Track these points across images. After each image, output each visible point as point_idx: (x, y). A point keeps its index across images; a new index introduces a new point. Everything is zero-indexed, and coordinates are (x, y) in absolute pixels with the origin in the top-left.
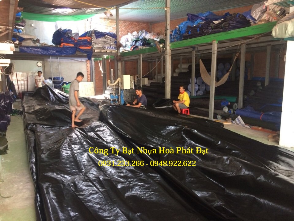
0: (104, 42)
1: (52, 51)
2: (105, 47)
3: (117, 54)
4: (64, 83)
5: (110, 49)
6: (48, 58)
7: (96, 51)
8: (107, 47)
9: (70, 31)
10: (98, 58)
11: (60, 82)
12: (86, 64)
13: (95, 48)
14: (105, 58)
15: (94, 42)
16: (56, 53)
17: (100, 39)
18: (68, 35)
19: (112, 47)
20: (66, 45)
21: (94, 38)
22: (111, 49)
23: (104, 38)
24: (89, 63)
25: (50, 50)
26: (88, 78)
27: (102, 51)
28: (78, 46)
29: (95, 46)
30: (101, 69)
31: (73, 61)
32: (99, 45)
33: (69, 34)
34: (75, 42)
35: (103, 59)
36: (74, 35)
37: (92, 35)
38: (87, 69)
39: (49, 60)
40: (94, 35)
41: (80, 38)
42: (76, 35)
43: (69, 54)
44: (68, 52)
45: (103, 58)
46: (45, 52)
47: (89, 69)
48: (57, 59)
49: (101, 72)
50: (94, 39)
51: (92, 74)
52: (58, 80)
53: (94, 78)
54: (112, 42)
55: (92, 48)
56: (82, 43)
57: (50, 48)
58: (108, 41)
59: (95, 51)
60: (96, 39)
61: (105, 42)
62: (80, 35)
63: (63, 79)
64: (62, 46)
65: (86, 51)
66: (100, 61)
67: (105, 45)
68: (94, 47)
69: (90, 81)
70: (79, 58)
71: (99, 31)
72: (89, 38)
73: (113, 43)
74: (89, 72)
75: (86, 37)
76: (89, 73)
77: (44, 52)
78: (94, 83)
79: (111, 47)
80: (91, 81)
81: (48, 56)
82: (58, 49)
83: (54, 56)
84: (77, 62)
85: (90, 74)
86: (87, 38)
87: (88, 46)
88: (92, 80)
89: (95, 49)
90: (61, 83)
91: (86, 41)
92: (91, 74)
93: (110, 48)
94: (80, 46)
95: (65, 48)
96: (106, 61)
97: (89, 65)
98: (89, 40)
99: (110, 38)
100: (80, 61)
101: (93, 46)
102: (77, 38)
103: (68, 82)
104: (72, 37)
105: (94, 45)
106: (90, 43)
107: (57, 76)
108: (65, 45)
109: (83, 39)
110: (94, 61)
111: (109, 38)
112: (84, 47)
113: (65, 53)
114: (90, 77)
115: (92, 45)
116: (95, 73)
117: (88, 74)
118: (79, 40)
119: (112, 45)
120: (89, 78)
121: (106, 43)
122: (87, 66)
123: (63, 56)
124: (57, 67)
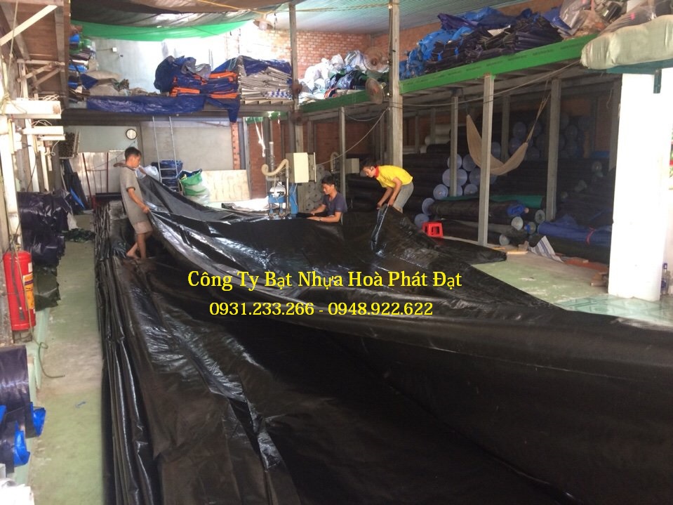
0: (264, 82)
1: (154, 105)
2: (266, 93)
3: (294, 108)
4: (184, 173)
5: (277, 96)
6: (149, 120)
7: (247, 102)
8: (270, 93)
9: (191, 61)
10: (254, 118)
11: (175, 172)
12: (230, 130)
13: (244, 95)
14: (270, 116)
15: (242, 84)
16: (164, 110)
17: (256, 76)
18: (187, 70)
19: (282, 93)
20: (184, 91)
21: (242, 74)
22: (279, 97)
23: (264, 74)
24: (237, 128)
25: (150, 103)
26: (235, 162)
27: (261, 102)
28: (207, 93)
29: (245, 92)
30: (261, 141)
31: (202, 125)
32: (255, 88)
33: (189, 68)
34: (203, 84)
35: (266, 120)
36: (200, 69)
37: (238, 67)
38: (233, 142)
39: (151, 124)
40: (242, 67)
41: (213, 76)
42: (204, 68)
43: (191, 111)
44: (186, 106)
45: (264, 118)
46: (140, 109)
47: (237, 142)
48: (168, 122)
49: (260, 147)
50: (243, 77)
51: (242, 154)
52: (171, 167)
53: (247, 162)
54: (281, 81)
55: (239, 97)
56: (217, 86)
57: (149, 99)
58: (274, 79)
59: (244, 102)
60: (248, 75)
61: (267, 82)
62: (213, 69)
63: (180, 165)
64: (174, 95)
65: (227, 103)
66: (259, 124)
67: (267, 89)
68: (243, 93)
69: (239, 167)
70: (213, 119)
71: (253, 58)
72: (232, 74)
73: (284, 83)
74: (237, 148)
75: (225, 72)
76: (237, 150)
77: (136, 108)
78: (247, 172)
79: (280, 93)
80: (241, 169)
81: (149, 116)
82: (166, 101)
83: (158, 115)
84: (210, 126)
85: (240, 154)
86: (227, 75)
87: (231, 93)
88: (243, 167)
89: (244, 99)
90: (178, 174)
91: (225, 81)
92: (241, 153)
93: (278, 94)
94: (212, 93)
95: (181, 99)
96: (271, 122)
97: (236, 133)
98: (231, 80)
99: (278, 73)
100: (218, 125)
101: (241, 92)
102: (206, 76)
103: (191, 172)
104: (195, 74)
105: (243, 89)
106: (234, 86)
107: (168, 158)
108: (181, 91)
109: (219, 77)
110: (248, 125)
111: (275, 72)
112: (222, 94)
113: (181, 110)
114: (239, 159)
115: (238, 90)
116: (250, 151)
117: (234, 154)
118: (209, 79)
119: (283, 88)
120: (238, 162)
121: (269, 84)
122: (233, 136)
123: (178, 115)
124: (169, 140)
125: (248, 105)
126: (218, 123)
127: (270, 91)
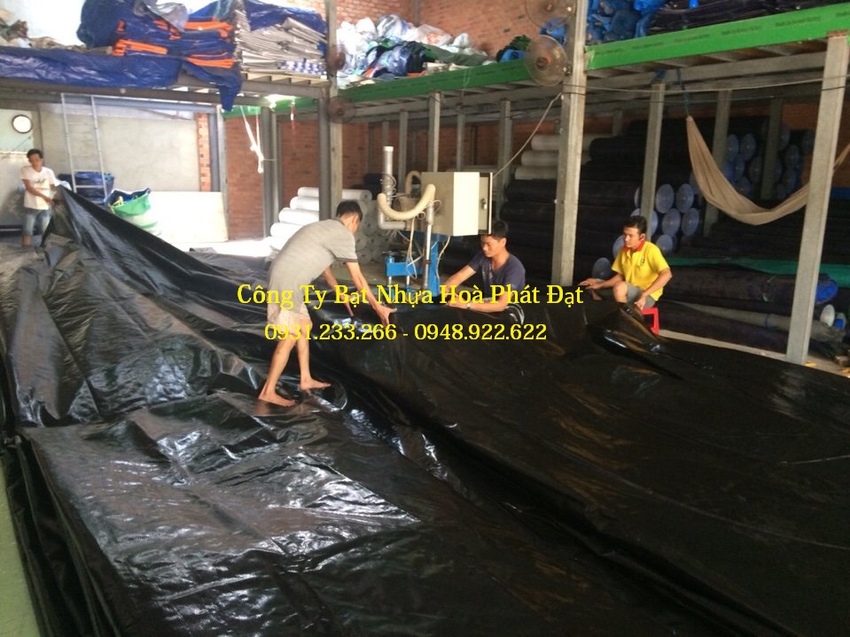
0: (280, 43)
1: (83, 69)
2: (284, 64)
3: (328, 93)
4: (117, 194)
5: (302, 71)
6: (56, 102)
7: (251, 76)
8: (291, 64)
10: (241, 107)
11: (102, 191)
12: (194, 127)
13: (246, 64)
14: (272, 106)
15: (242, 43)
16: (100, 79)
17: (266, 33)
18: (146, 9)
19: (311, 66)
20: (138, 47)
21: (243, 27)
22: (306, 72)
23: (279, 29)
24: (206, 124)
25: (76, 64)
26: (203, 179)
27: (275, 78)
28: (181, 54)
29: (247, 58)
30: (256, 147)
31: (146, 115)
32: (264, 53)
33: (149, 7)
34: (173, 37)
35: (266, 111)
36: (166, 10)
37: (235, 14)
38: (199, 146)
40: (241, 14)
42: (175, 9)
43: (153, 84)
44: (145, 75)
45: (263, 108)
46: (54, 74)
47: (206, 146)
48: (87, 107)
49: (254, 157)
50: (244, 32)
51: (215, 164)
52: (94, 183)
53: (223, 180)
54: (308, 44)
55: (236, 65)
56: (197, 43)
57: (74, 57)
58: (294, 40)
59: (246, 75)
60: (252, 30)
61: (284, 45)
63: (111, 180)
64: (120, 53)
65: (220, 74)
66: (251, 119)
67: (284, 57)
68: (245, 61)
69: (209, 187)
72: (224, 25)
73: (312, 48)
74: (207, 156)
75: (211, 20)
76: (206, 160)
77: (48, 72)
78: (223, 196)
79: (307, 65)
80: (212, 190)
82: (105, 63)
83: (84, 90)
84: (161, 118)
85: (210, 166)
86: (215, 25)
87: (222, 58)
88: (216, 187)
89: (247, 70)
90: (107, 196)
91: (214, 36)
92: (213, 165)
93: (304, 66)
94: (189, 56)
95: (132, 61)
96: (274, 117)
97: (204, 132)
98: (223, 34)
99: (306, 31)
100: (173, 117)
101: (241, 57)
102: (180, 23)
103: (130, 193)
104: (160, 18)
105: (244, 53)
106: (227, 46)
107: (90, 167)
108: (133, 48)
109: (201, 29)
110: (225, 119)
111: (298, 28)
112: (212, 59)
113: (133, 81)
114: (209, 175)
115: (235, 54)
116: (228, 162)
117: (200, 165)
118: (185, 29)
119: (311, 56)
120: (207, 180)
121: (288, 49)
122: (199, 137)
124: (90, 136)
125: (252, 81)
126: (173, 113)
127: (291, 60)
